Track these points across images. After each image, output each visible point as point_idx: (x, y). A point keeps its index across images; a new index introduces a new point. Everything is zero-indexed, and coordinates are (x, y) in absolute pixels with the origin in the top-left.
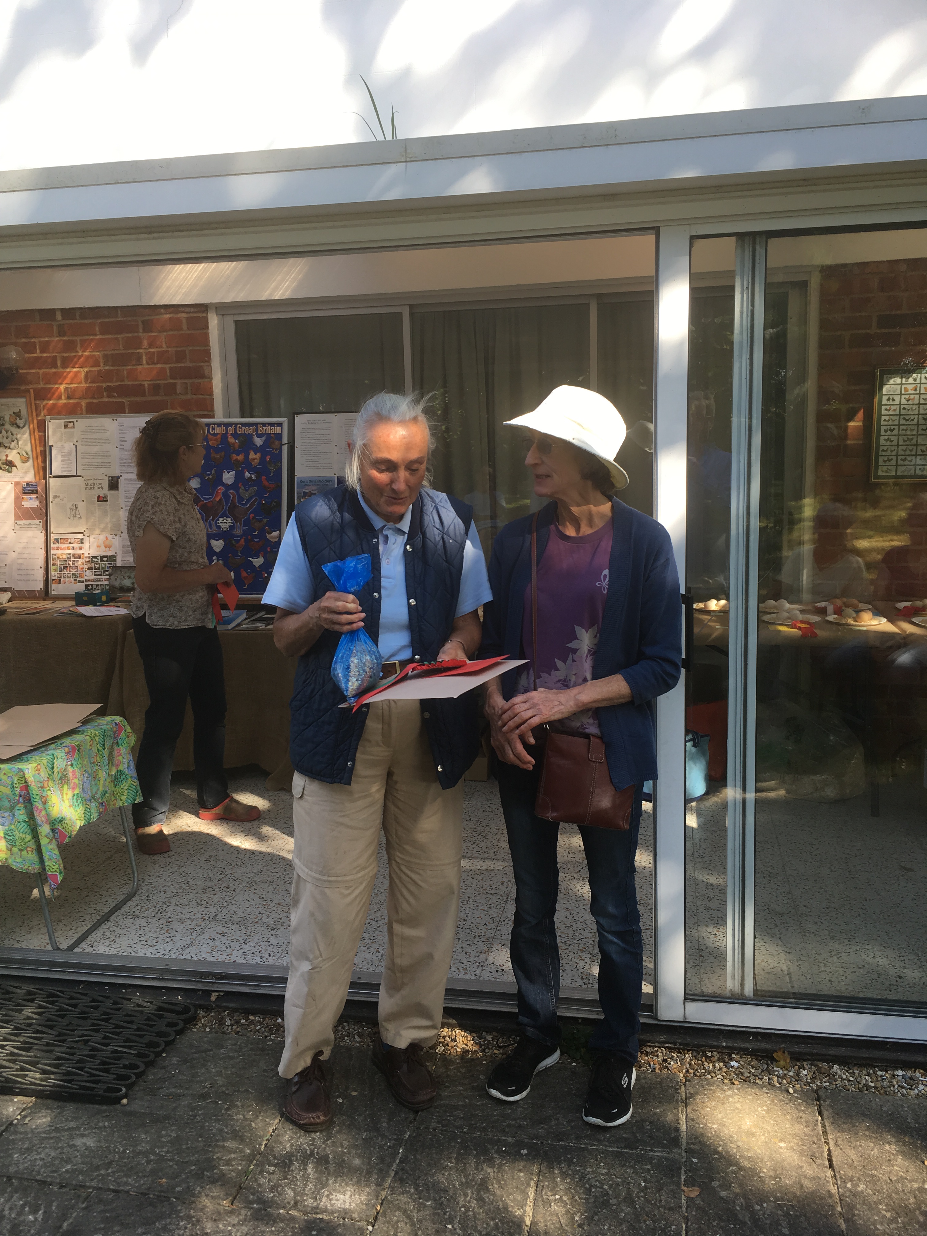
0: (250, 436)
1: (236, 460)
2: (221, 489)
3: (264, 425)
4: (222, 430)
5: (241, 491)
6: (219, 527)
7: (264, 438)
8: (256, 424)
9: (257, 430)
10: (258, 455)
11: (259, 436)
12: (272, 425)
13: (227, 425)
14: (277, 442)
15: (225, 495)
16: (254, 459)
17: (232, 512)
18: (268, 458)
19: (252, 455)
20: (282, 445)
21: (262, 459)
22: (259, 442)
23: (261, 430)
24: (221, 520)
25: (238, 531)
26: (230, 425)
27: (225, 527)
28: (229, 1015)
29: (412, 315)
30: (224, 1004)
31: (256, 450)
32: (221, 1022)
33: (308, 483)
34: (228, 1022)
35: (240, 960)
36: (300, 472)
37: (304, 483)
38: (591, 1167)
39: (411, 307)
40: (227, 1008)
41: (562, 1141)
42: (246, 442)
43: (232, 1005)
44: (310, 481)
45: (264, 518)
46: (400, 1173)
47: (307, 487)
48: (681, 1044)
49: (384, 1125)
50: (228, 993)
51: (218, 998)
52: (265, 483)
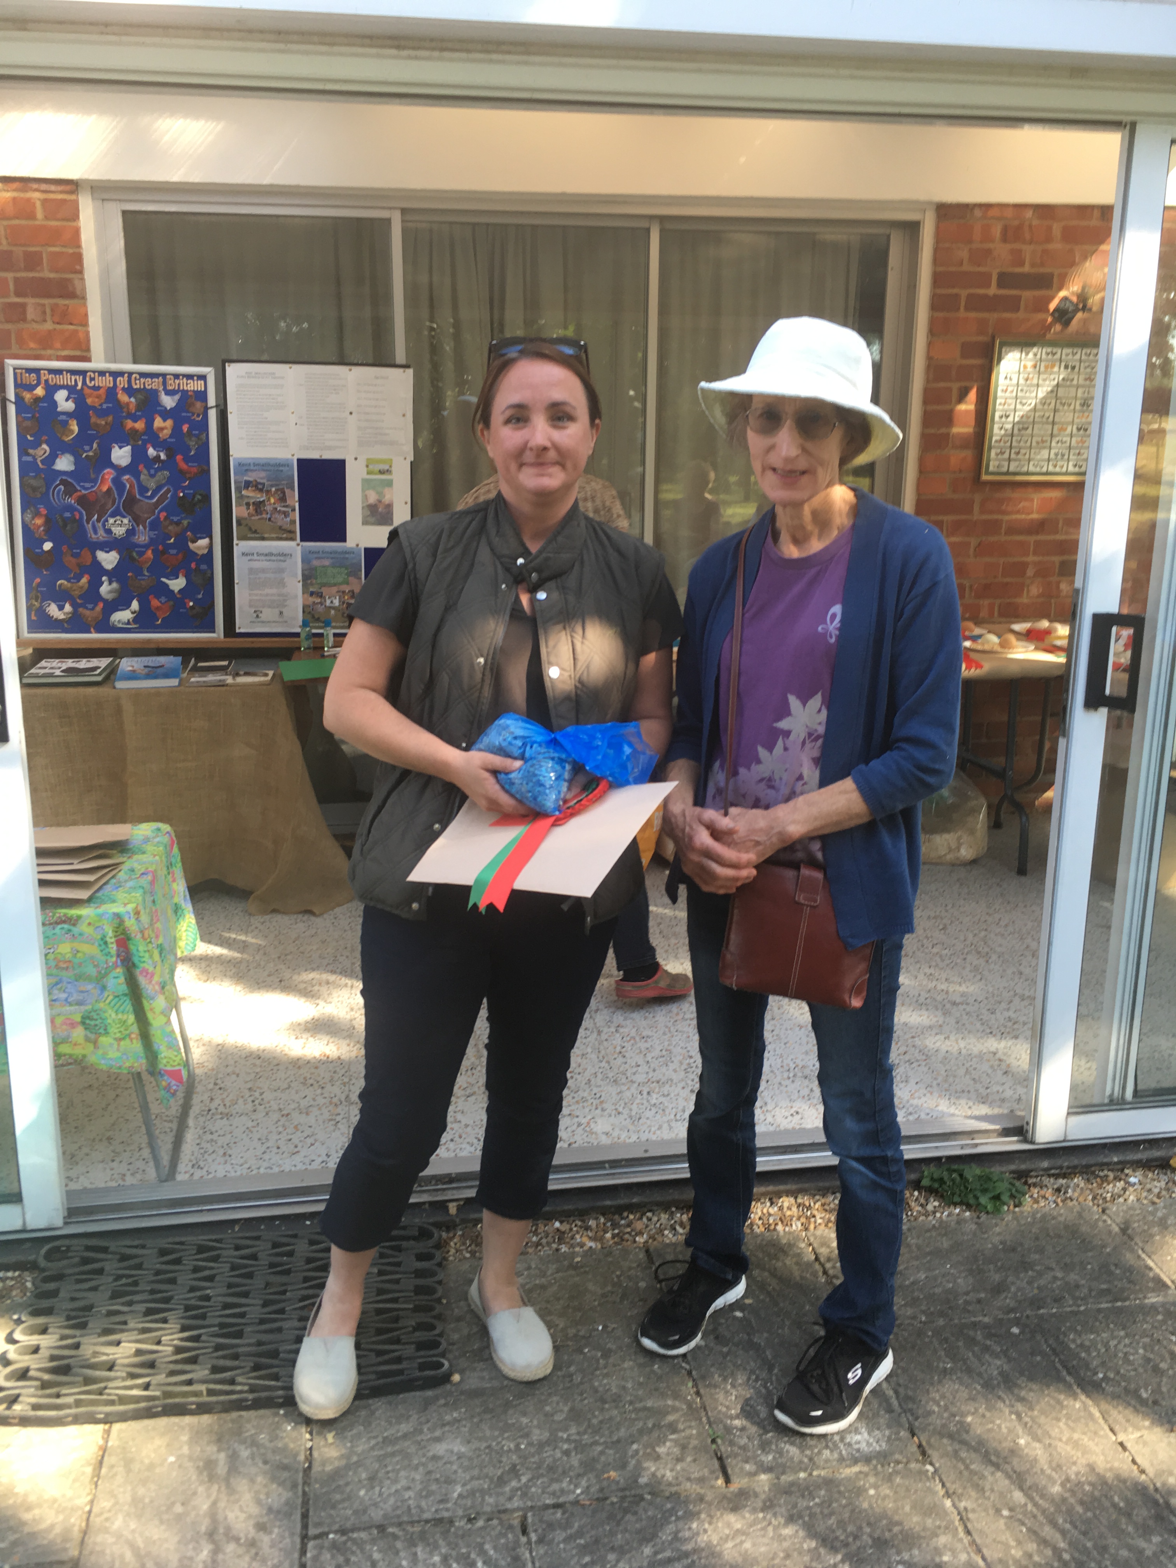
0: (154, 393)
1: (133, 429)
2: (109, 474)
3: (176, 376)
6: (109, 532)
7: (177, 397)
8: (164, 375)
9: (164, 383)
10: (169, 423)
11: (169, 393)
12: (190, 377)
13: (116, 374)
15: (117, 481)
16: (162, 429)
17: (129, 507)
19: (158, 422)
22: (168, 402)
23: (172, 385)
24: (111, 521)
25: (142, 537)
26: (121, 374)
27: (119, 531)
29: (406, 224)
33: (252, 467)
36: (238, 451)
37: (245, 466)
38: (1104, 1331)
39: (404, 212)
42: (149, 402)
44: (255, 465)
45: (182, 519)
47: (250, 474)
50: (468, 1201)
51: (459, 1208)
52: (183, 466)
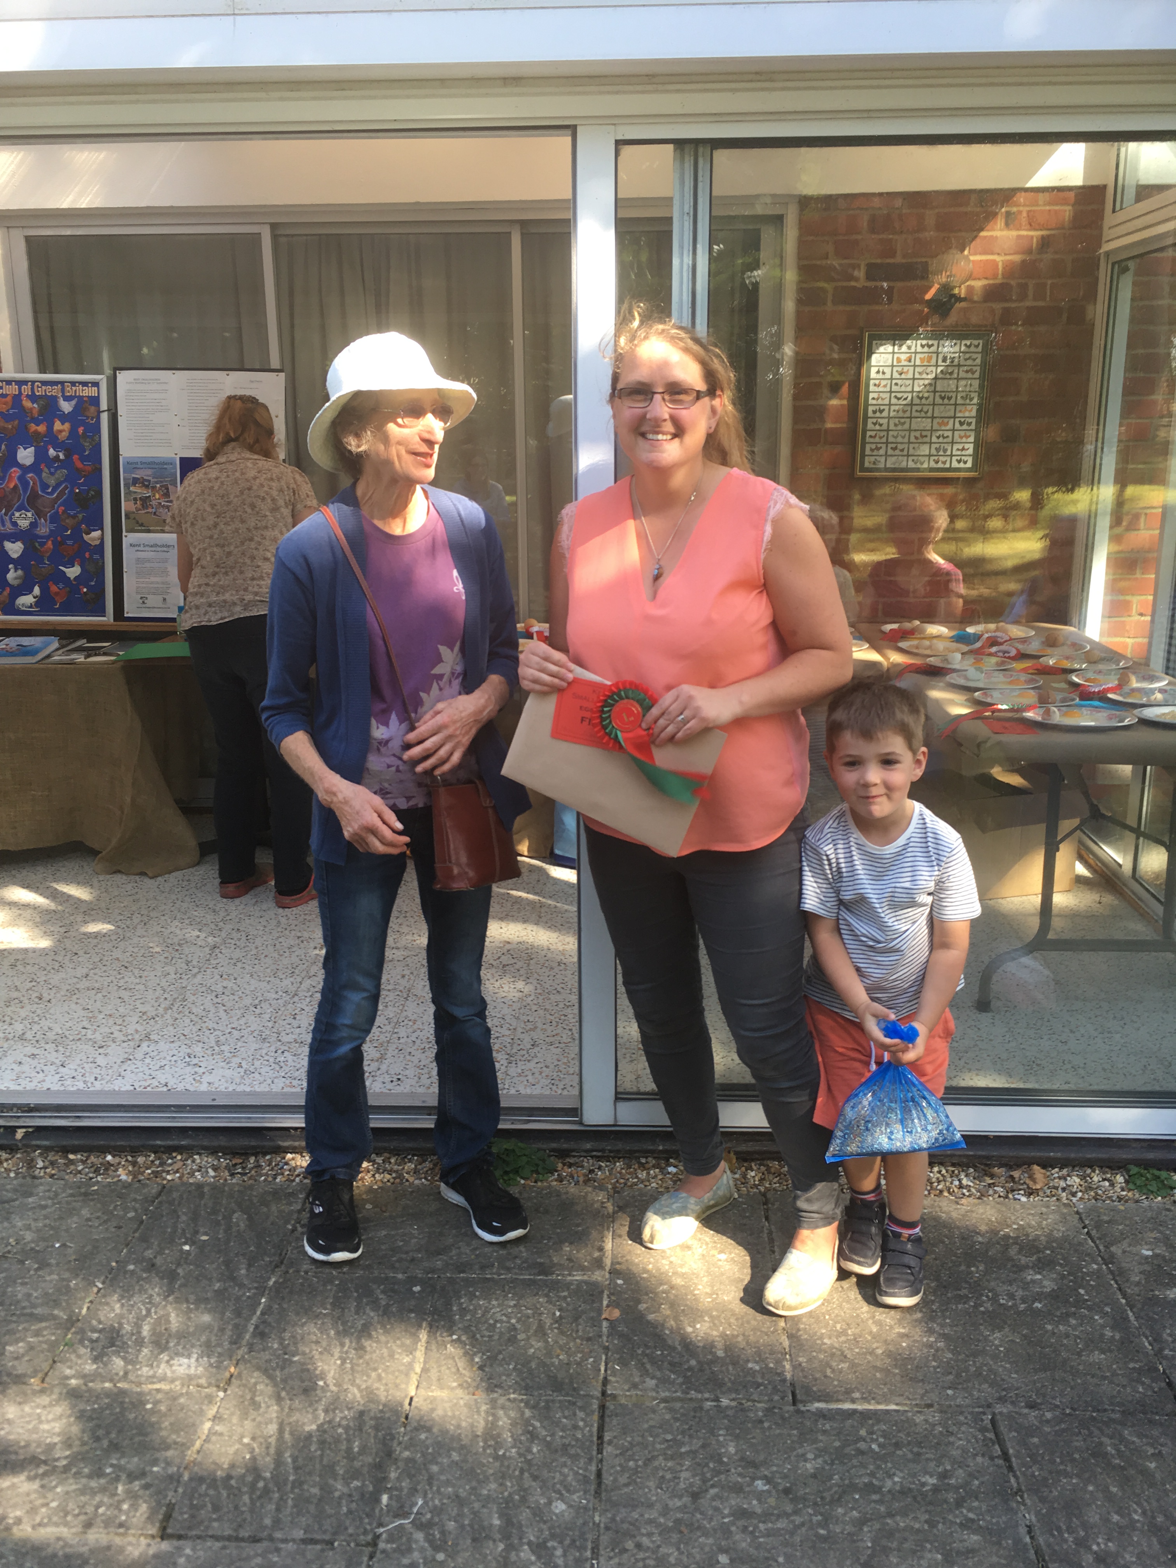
0: (54, 399)
1: (36, 432)
2: (15, 472)
3: (73, 383)
4: (13, 390)
5: (44, 475)
6: (15, 524)
7: (74, 402)
8: (62, 383)
9: (63, 390)
10: (67, 426)
11: (67, 399)
12: (84, 384)
13: (21, 383)
14: (93, 409)
15: (22, 479)
16: (61, 431)
17: (33, 502)
18: (81, 430)
19: (58, 425)
20: (99, 412)
21: (73, 432)
22: (66, 407)
23: (69, 391)
24: (17, 514)
25: (44, 529)
26: (25, 382)
27: (24, 524)
28: (41, 1154)
29: (275, 237)
30: (34, 1143)
31: (64, 418)
32: (31, 1164)
33: (139, 466)
34: (40, 1164)
35: (55, 1087)
36: (126, 451)
37: (133, 465)
38: (497, 1299)
39: (274, 226)
40: (38, 1147)
41: (463, 1272)
42: (49, 407)
43: (46, 1143)
44: (142, 463)
45: (79, 512)
46: (261, 1327)
47: (138, 471)
48: (610, 1151)
49: (243, 1272)
50: (39, 1129)
51: (26, 1134)
52: (79, 465)
